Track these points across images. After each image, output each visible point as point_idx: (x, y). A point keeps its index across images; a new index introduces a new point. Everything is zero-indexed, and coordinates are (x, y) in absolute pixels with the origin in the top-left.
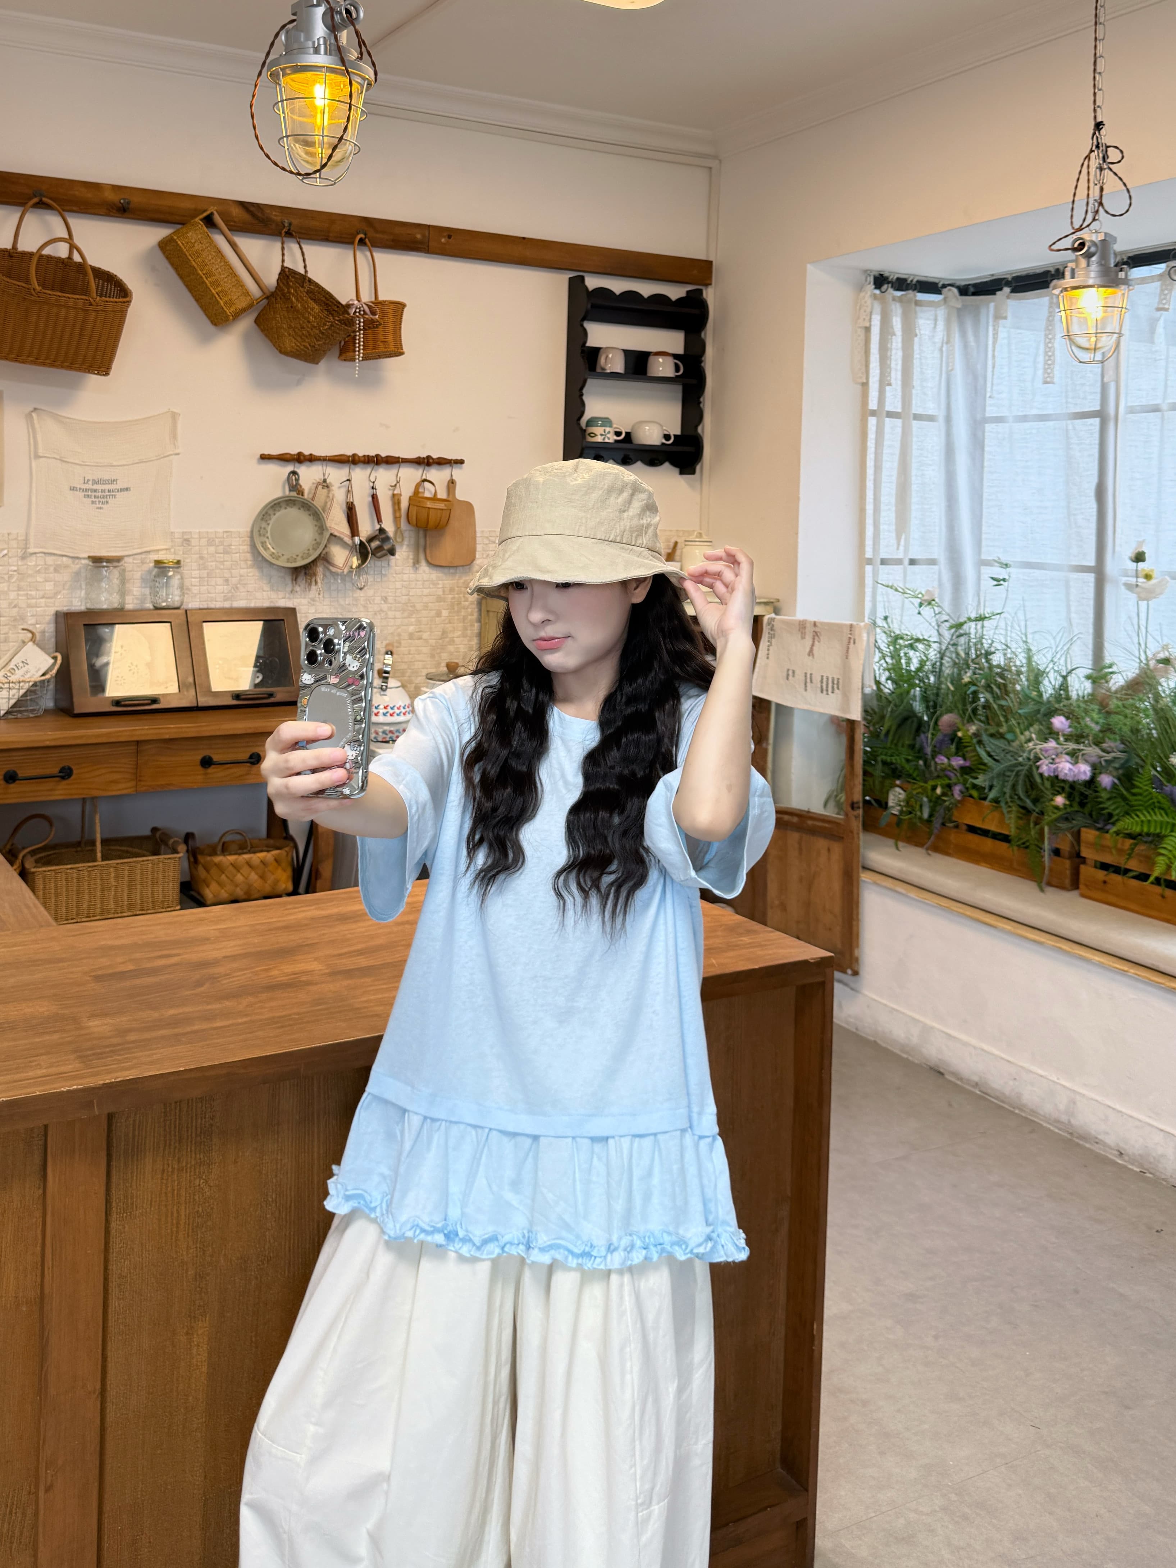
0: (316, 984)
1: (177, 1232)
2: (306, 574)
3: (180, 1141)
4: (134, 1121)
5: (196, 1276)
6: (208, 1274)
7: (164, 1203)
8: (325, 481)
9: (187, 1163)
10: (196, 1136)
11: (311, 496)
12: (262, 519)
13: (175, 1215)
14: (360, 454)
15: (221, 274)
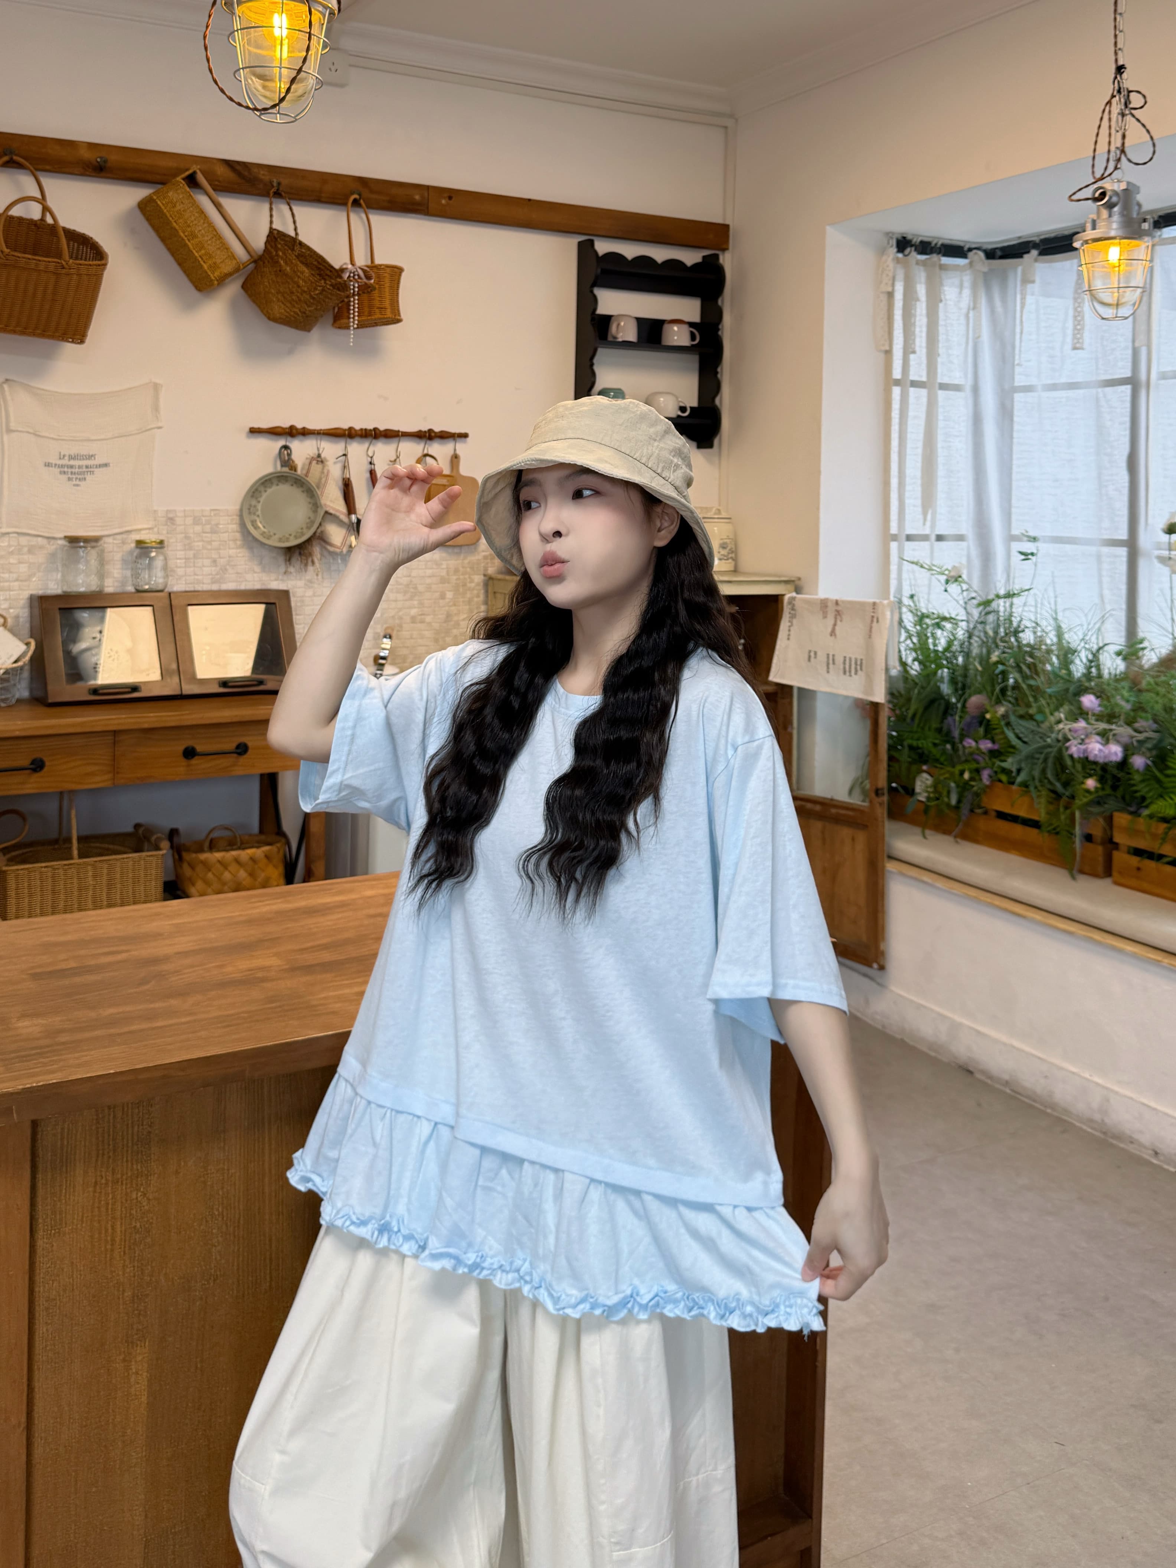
0: (273, 980)
1: (112, 1250)
2: (300, 554)
3: (114, 1151)
4: (63, 1129)
5: (133, 1297)
6: (147, 1295)
7: (96, 1219)
8: (319, 456)
9: (122, 1175)
10: (133, 1144)
11: (305, 472)
12: (252, 496)
13: (110, 1230)
14: (357, 427)
15: (204, 236)
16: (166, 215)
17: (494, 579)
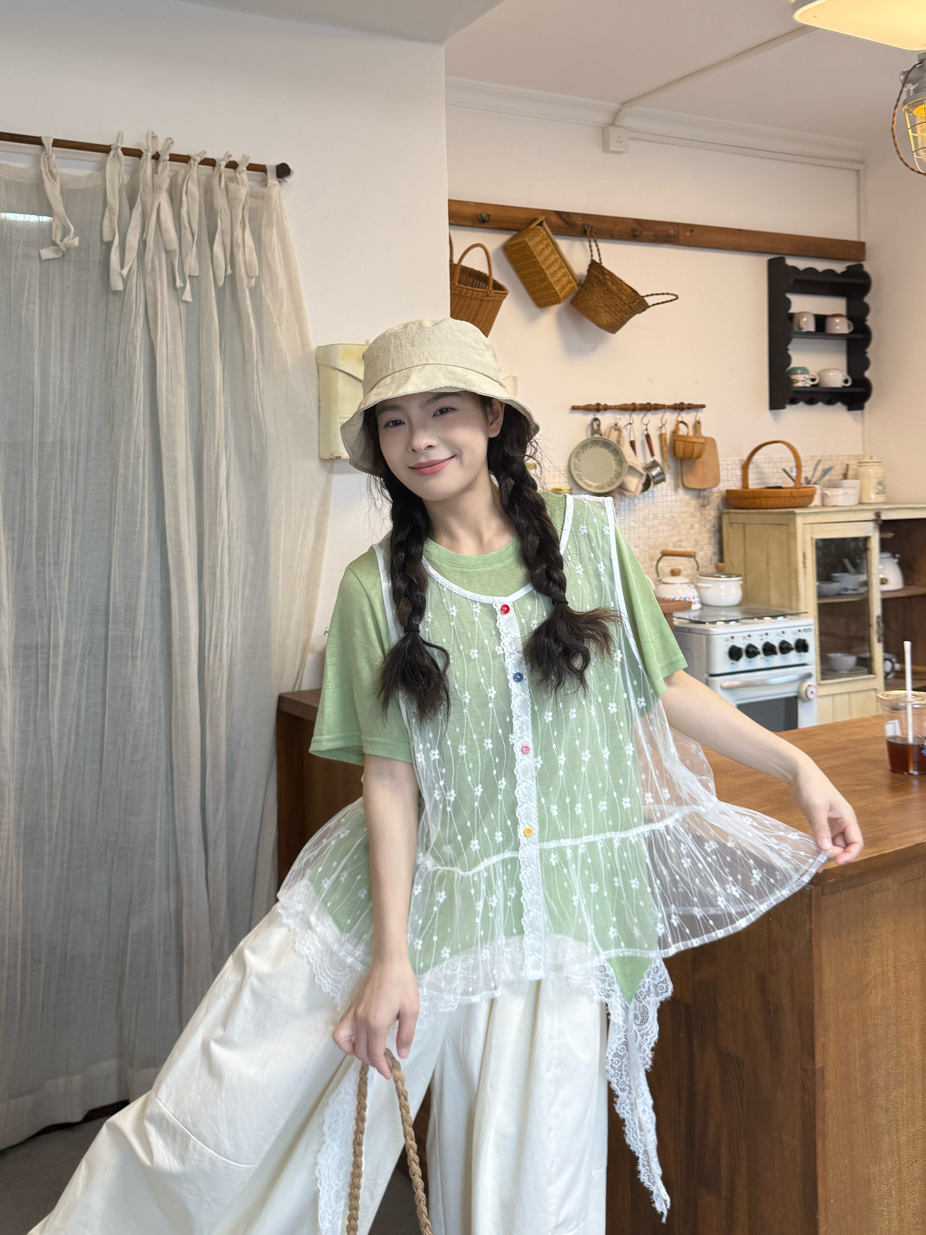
8: (616, 424)
11: (609, 437)
12: (576, 456)
14: (638, 402)
15: (556, 267)
16: (533, 253)
17: (729, 513)
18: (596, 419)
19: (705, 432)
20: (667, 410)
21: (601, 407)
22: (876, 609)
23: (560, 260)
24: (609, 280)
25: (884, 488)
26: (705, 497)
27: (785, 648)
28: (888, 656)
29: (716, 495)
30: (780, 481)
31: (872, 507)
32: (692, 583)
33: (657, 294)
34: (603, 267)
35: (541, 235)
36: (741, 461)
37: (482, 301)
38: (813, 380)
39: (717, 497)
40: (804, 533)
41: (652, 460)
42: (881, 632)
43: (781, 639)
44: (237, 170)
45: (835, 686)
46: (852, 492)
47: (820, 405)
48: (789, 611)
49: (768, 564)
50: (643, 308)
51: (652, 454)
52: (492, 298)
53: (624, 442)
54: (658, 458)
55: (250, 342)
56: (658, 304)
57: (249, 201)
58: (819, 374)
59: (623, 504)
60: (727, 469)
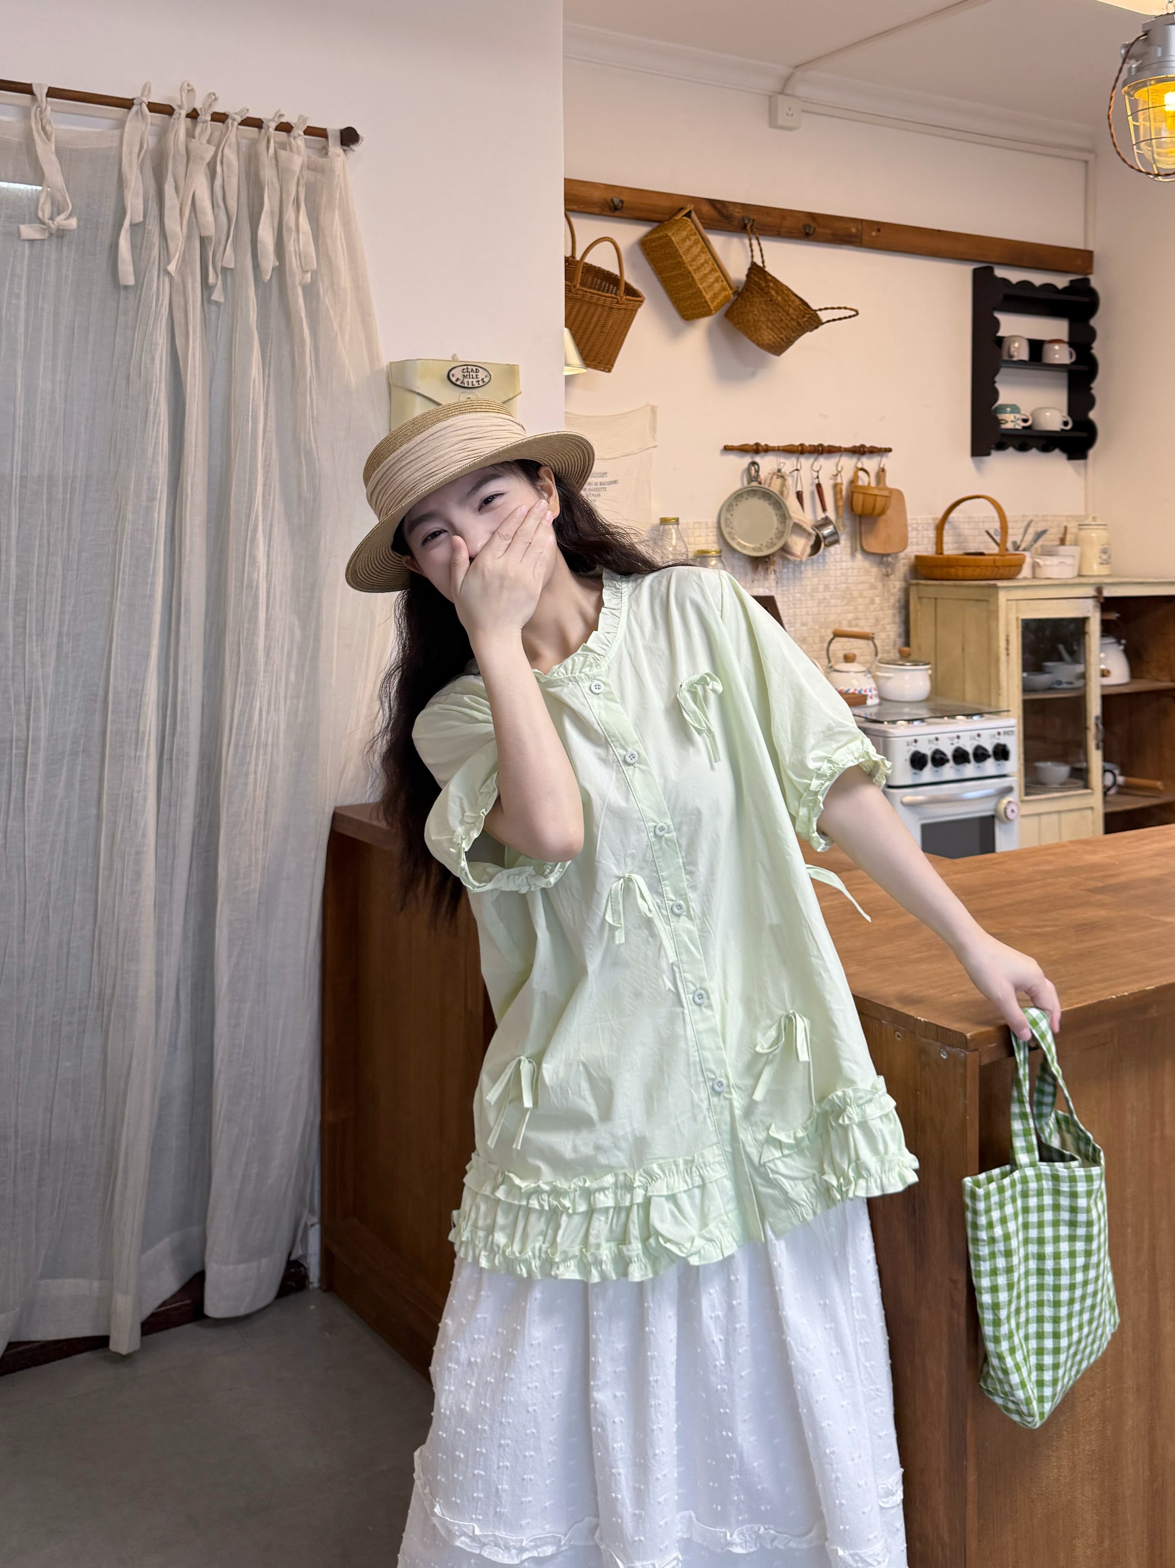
2: (766, 565)
8: (779, 470)
11: (770, 486)
12: (727, 510)
14: (807, 444)
15: (707, 269)
16: (677, 250)
17: (917, 584)
18: (754, 463)
19: (891, 482)
20: (844, 454)
21: (760, 448)
22: (1095, 708)
23: (711, 261)
24: (773, 289)
25: (1109, 557)
26: (888, 564)
27: (980, 755)
28: (1109, 766)
29: (903, 561)
30: (982, 546)
31: (1093, 580)
32: (870, 672)
33: (833, 308)
34: (766, 272)
35: (689, 228)
36: (934, 519)
37: (611, 308)
38: (1025, 421)
39: (904, 565)
40: (1008, 611)
41: (823, 516)
42: (1100, 736)
43: (976, 743)
44: (292, 134)
45: (1043, 803)
46: (1069, 561)
47: (1034, 451)
48: (987, 709)
49: (963, 649)
50: (815, 324)
51: (824, 509)
52: (623, 306)
53: (788, 493)
54: (831, 514)
55: (302, 354)
56: (834, 320)
57: (306, 173)
58: (1032, 415)
59: (785, 570)
60: (916, 529)
